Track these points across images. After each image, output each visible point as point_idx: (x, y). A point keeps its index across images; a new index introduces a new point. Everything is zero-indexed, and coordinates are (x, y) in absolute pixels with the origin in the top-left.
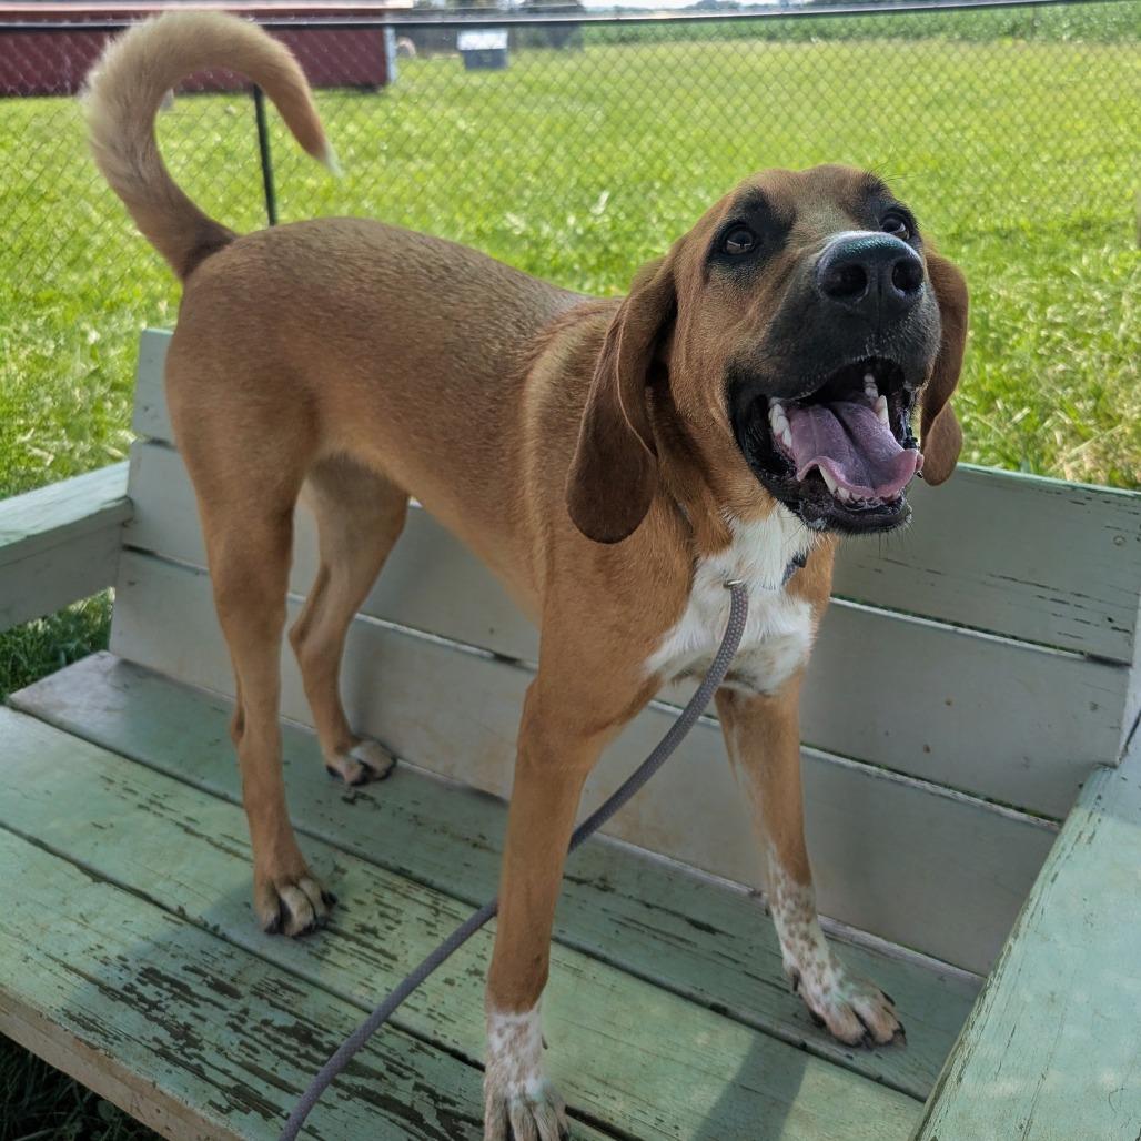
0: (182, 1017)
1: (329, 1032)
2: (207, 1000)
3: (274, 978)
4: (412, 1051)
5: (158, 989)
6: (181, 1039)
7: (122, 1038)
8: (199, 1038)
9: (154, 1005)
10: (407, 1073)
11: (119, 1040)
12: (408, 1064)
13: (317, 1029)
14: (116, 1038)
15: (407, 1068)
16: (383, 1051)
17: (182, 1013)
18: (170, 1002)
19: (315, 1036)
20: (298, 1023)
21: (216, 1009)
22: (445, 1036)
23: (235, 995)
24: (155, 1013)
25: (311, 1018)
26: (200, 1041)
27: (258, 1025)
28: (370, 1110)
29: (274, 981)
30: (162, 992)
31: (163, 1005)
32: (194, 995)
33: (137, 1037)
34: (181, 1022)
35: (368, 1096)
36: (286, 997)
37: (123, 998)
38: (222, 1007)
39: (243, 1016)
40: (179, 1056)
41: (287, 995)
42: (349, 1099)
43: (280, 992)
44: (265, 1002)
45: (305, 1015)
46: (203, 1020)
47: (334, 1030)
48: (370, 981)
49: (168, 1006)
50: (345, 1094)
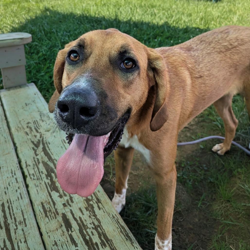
0: (87, 214)
1: (45, 183)
2: (75, 219)
3: (47, 219)
4: (29, 166)
5: (92, 237)
6: (91, 204)
7: (111, 216)
8: (85, 201)
9: (96, 228)
10: (36, 160)
11: (113, 215)
12: (34, 162)
13: (48, 186)
14: (114, 217)
15: (35, 161)
16: (36, 169)
17: (86, 217)
18: (89, 226)
19: (50, 183)
20: (52, 191)
21: (74, 212)
22: (18, 167)
23: (64, 216)
24: (96, 223)
25: (47, 191)
26: (85, 200)
27: (64, 197)
28: (52, 154)
29: (48, 217)
30: (91, 234)
31: (92, 226)
32: (79, 224)
33: (106, 213)
34: (88, 212)
35: (50, 158)
36: (48, 206)
37: (107, 240)
38: (72, 212)
39: (67, 204)
40: (94, 197)
41: (47, 206)
42: (55, 159)
43: (48, 210)
44: (56, 207)
45: (48, 194)
46: (80, 209)
47: (43, 183)
48: (18, 198)
49: (91, 224)
50: (55, 161)
